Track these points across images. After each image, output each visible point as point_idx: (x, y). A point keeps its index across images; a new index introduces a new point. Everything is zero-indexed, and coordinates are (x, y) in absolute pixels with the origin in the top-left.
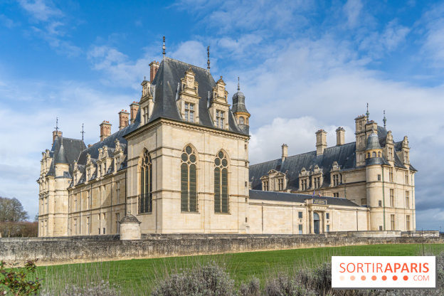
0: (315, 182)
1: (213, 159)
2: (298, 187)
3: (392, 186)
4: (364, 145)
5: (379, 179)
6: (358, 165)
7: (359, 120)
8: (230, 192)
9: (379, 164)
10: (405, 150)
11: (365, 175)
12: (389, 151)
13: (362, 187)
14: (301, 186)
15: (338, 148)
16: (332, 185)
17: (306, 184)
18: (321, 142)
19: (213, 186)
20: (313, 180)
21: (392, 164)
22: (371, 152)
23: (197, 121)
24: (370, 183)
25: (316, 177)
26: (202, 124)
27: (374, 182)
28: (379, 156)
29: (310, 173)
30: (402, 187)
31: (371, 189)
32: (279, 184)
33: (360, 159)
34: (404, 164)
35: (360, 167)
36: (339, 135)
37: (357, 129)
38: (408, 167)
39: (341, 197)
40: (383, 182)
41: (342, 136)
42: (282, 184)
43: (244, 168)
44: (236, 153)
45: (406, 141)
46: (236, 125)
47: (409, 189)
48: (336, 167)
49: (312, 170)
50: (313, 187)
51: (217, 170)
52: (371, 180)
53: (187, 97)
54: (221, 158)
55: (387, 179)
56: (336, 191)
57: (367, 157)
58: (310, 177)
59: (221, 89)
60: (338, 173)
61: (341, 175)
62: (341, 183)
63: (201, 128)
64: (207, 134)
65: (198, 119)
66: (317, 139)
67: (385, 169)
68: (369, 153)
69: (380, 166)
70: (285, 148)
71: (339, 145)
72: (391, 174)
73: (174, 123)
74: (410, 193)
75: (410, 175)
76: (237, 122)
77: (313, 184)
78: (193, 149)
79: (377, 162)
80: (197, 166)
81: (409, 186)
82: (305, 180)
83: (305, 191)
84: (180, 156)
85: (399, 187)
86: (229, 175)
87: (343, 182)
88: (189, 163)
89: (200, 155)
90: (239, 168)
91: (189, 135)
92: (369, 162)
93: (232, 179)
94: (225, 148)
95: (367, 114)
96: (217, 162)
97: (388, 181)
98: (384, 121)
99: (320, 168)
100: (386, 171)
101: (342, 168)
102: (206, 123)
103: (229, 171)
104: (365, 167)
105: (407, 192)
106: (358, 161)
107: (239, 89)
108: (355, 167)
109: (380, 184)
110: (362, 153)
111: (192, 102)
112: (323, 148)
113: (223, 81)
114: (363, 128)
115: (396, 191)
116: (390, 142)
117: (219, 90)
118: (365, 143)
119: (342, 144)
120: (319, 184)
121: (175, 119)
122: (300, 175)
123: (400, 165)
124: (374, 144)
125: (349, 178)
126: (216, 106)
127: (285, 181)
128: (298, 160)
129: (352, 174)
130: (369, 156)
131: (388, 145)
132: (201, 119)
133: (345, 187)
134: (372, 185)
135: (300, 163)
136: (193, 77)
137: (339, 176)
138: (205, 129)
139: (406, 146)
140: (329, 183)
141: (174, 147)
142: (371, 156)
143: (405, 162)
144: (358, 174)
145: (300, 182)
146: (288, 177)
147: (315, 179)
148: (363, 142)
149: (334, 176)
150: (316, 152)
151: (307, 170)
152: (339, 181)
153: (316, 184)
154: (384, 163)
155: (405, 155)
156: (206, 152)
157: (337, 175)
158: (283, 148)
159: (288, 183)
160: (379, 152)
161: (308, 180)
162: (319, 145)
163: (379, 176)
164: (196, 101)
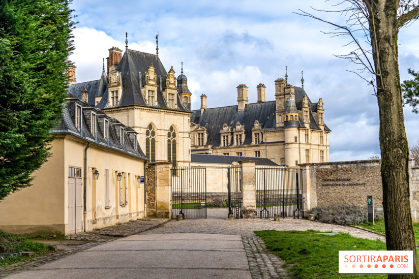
0: (237, 139)
1: (166, 133)
2: (220, 143)
3: (308, 147)
4: (283, 107)
5: (296, 140)
6: (277, 125)
7: (279, 82)
8: (178, 159)
9: (296, 127)
10: (320, 111)
11: (284, 136)
12: (304, 114)
13: (281, 147)
14: (222, 142)
15: (259, 105)
16: (254, 143)
17: (227, 140)
18: (243, 97)
19: (167, 154)
20: (235, 137)
21: (307, 126)
22: (289, 115)
23: (156, 104)
24: (288, 144)
25: (238, 134)
26: (160, 107)
27: (292, 143)
28: (296, 119)
29: (232, 129)
30: (317, 147)
31: (289, 150)
32: (199, 139)
33: (279, 120)
34: (319, 125)
35: (279, 127)
36: (260, 92)
37: (277, 91)
38: (322, 128)
39: (263, 156)
40: (300, 144)
41: (262, 93)
42: (202, 139)
43: (188, 139)
44: (182, 127)
45: (321, 103)
46: (182, 103)
47: (324, 148)
48: (257, 125)
49: (234, 126)
50: (235, 144)
51: (169, 141)
52: (289, 142)
53: (150, 86)
54: (172, 131)
55: (303, 140)
56: (257, 149)
57: (285, 120)
58: (232, 134)
59: (172, 76)
60: (259, 132)
61: (262, 134)
62: (262, 142)
63: (160, 110)
64: (163, 114)
65: (157, 103)
66: (239, 93)
67: (301, 131)
68: (287, 116)
69: (296, 129)
70: (204, 99)
71: (260, 102)
72: (307, 135)
73: (142, 108)
74: (325, 152)
75: (324, 135)
76: (183, 101)
77: (235, 141)
78: (153, 126)
79: (294, 125)
80: (156, 140)
81: (323, 146)
82: (227, 136)
83: (227, 148)
84: (145, 133)
85: (314, 147)
86: (177, 145)
87: (264, 141)
88: (150, 137)
89: (158, 131)
90: (185, 139)
91: (151, 116)
92: (287, 124)
93: (180, 148)
94: (175, 124)
95: (286, 76)
96: (169, 135)
97: (304, 142)
98: (302, 81)
99: (242, 124)
100: (303, 133)
101: (263, 127)
102: (162, 106)
103: (177, 142)
104: (283, 128)
105: (322, 151)
106: (277, 122)
107: (182, 72)
108: (275, 128)
109: (297, 146)
110: (282, 114)
111: (153, 90)
112: (245, 103)
113: (173, 71)
114: (282, 91)
115: (311, 151)
116: (306, 106)
117: (170, 78)
118: (284, 105)
119: (263, 101)
120: (241, 141)
121: (143, 105)
122: (221, 131)
123: (315, 126)
124: (291, 108)
125: (270, 137)
126: (168, 91)
127: (206, 136)
128: (219, 113)
129: (272, 134)
130: (287, 119)
131: (304, 109)
132: (158, 103)
133: (266, 146)
134: (290, 146)
135: (220, 116)
136: (153, 70)
137: (260, 134)
138: (162, 110)
139: (321, 108)
140: (251, 141)
141: (141, 126)
142: (289, 120)
143: (320, 123)
144: (277, 134)
145: (222, 138)
146: (208, 131)
147: (237, 135)
148: (282, 104)
149: (256, 134)
150: (237, 106)
151: (229, 126)
152: (261, 139)
153: (237, 141)
154: (300, 126)
155: (320, 116)
156: (162, 128)
157: (259, 134)
158: (202, 99)
159: (208, 138)
160: (296, 116)
161: (230, 137)
162: (241, 100)
163: (296, 137)
164: (155, 89)
